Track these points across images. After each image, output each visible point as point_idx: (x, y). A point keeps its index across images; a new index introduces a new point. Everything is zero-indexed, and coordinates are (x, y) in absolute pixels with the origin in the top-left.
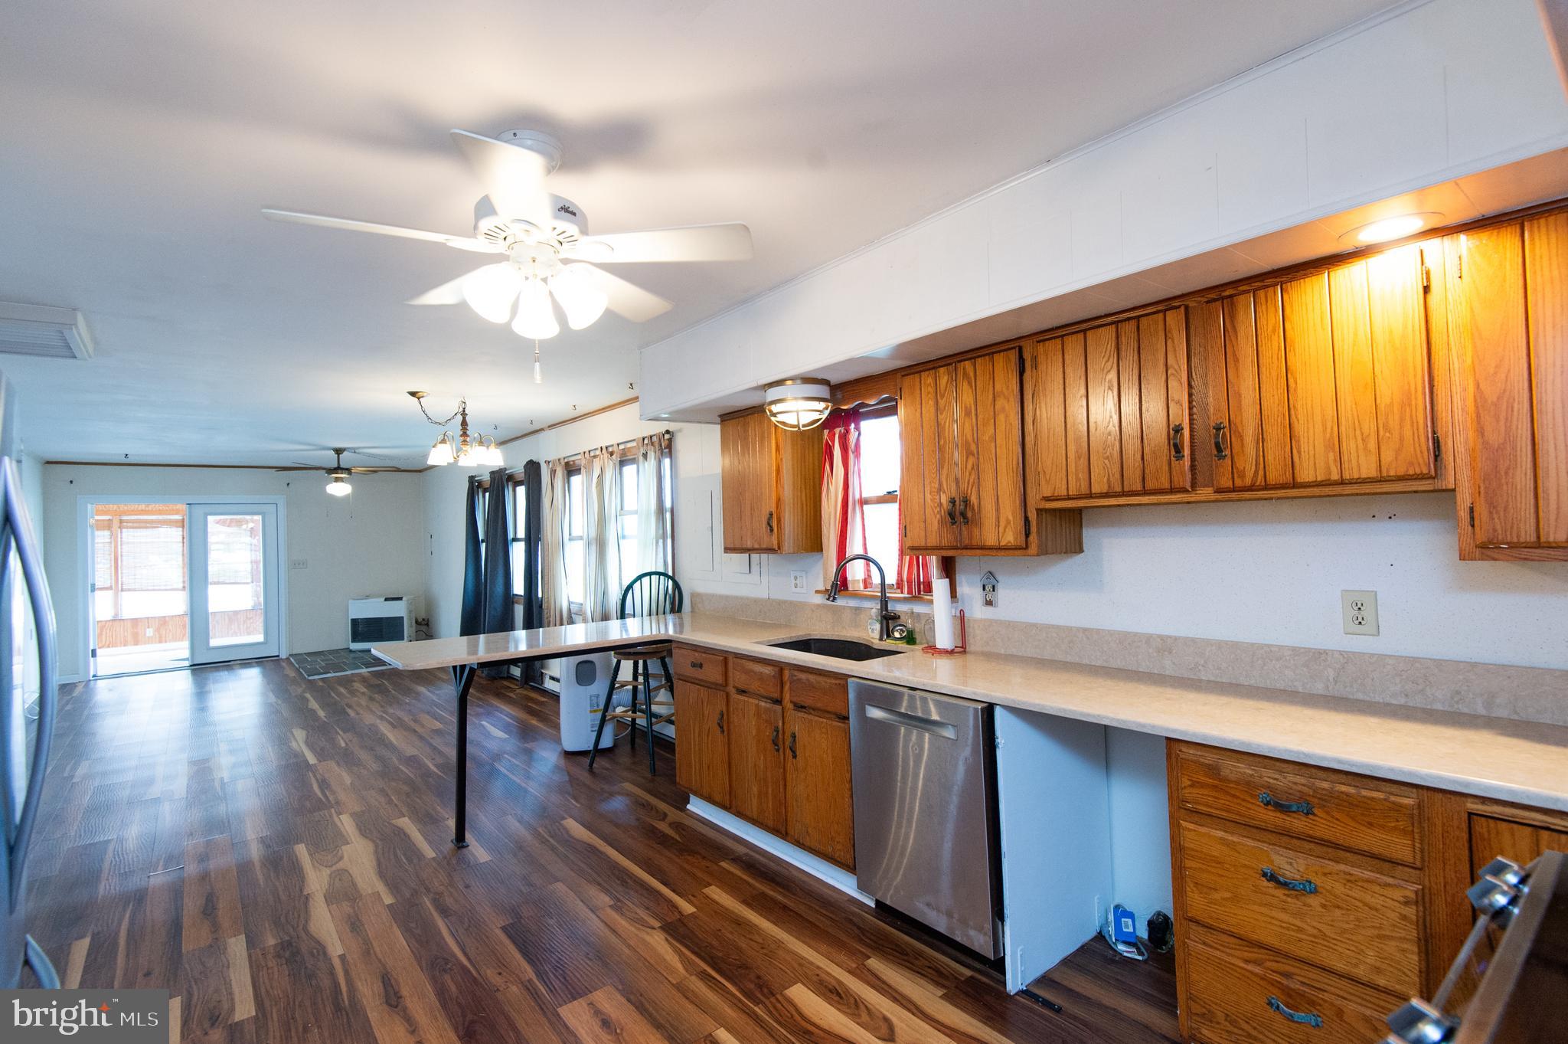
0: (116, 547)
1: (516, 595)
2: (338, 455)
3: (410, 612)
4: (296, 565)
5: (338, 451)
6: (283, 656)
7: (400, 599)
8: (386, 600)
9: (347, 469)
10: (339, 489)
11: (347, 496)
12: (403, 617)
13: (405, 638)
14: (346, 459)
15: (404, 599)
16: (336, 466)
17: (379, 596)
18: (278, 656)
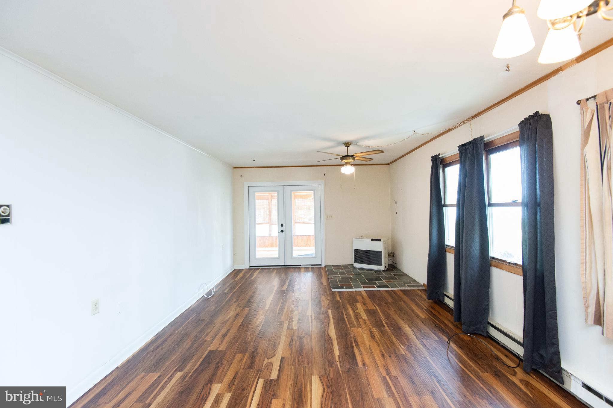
0: (270, 207)
1: (493, 258)
2: (347, 147)
3: (385, 249)
4: (329, 217)
5: (347, 145)
6: (323, 265)
7: (380, 240)
8: (372, 240)
9: (352, 156)
10: (348, 170)
11: (352, 174)
12: (381, 252)
13: (383, 264)
14: (352, 150)
15: (381, 240)
16: (346, 155)
17: (368, 237)
18: (321, 265)
